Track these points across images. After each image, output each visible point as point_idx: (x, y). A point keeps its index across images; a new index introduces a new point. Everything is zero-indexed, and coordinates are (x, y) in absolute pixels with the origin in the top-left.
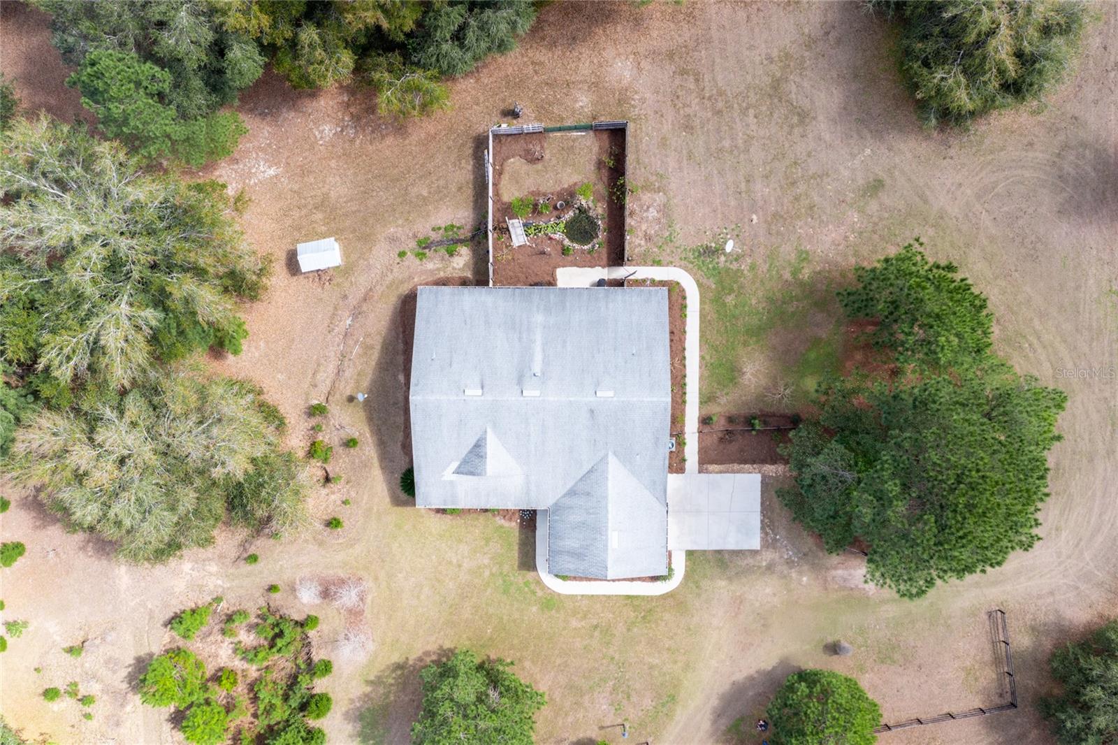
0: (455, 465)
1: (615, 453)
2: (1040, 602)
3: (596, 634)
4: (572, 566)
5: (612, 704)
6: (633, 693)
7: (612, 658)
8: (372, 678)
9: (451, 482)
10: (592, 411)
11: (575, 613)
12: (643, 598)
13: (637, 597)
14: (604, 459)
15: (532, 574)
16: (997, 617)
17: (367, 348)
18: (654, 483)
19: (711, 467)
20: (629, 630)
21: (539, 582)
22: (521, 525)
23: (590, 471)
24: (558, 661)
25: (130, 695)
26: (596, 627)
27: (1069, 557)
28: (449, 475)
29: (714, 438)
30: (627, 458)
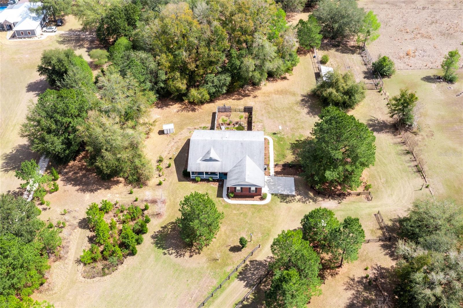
0: (201, 158)
1: (248, 156)
2: (391, 213)
3: (242, 215)
4: (234, 182)
5: (247, 235)
6: (254, 232)
7: (247, 222)
8: (163, 226)
9: (199, 163)
10: (242, 143)
11: (235, 209)
12: (258, 205)
13: (255, 205)
14: (245, 157)
15: (221, 198)
16: (377, 215)
17: (177, 149)
18: (260, 165)
19: (278, 175)
20: (253, 214)
21: (224, 201)
22: (219, 187)
23: (241, 160)
24: (228, 222)
25: (78, 228)
26: (242, 213)
27: (398, 202)
28: (199, 161)
29: (279, 169)
30: (252, 157)
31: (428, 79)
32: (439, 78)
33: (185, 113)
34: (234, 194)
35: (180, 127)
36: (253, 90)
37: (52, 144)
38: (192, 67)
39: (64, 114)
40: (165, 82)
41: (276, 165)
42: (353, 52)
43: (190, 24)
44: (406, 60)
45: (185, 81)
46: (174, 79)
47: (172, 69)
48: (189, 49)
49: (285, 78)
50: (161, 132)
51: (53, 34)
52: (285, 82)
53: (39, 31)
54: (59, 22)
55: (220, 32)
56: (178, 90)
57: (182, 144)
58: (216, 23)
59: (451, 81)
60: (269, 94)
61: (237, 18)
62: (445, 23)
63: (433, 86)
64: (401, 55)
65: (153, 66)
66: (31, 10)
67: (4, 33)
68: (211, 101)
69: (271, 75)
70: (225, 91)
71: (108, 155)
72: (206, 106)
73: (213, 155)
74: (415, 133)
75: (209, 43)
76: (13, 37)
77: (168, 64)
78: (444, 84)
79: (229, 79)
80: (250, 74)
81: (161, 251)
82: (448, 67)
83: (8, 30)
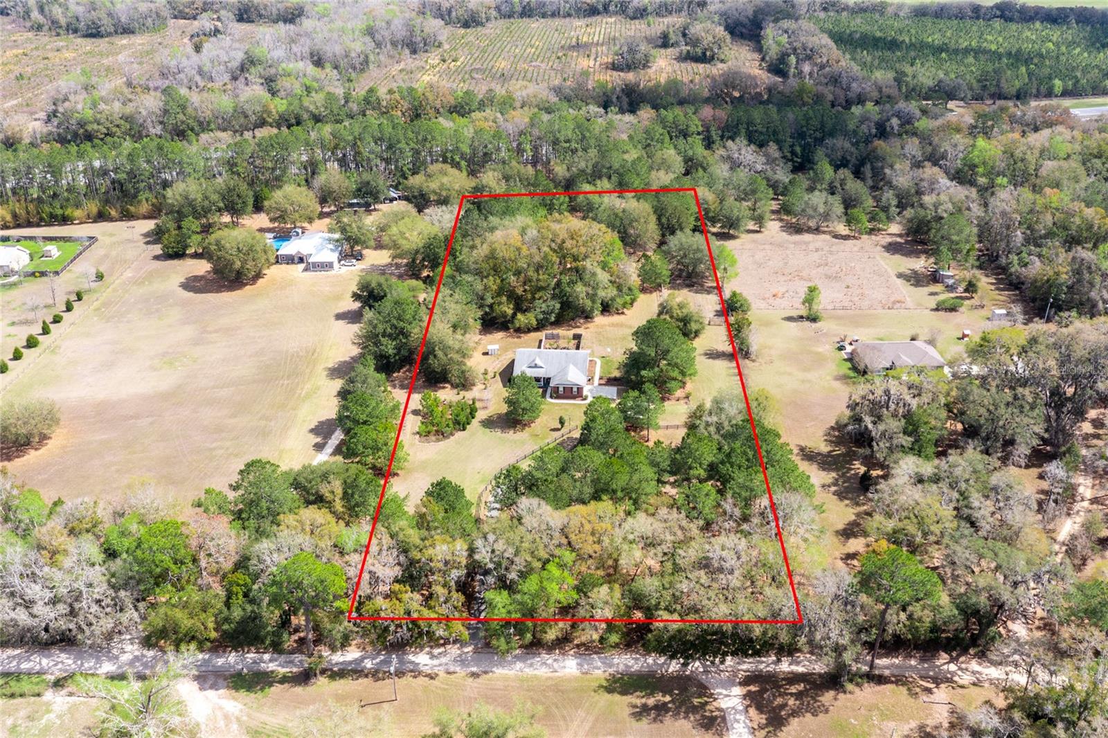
1: (572, 364)
4: (557, 384)
6: (573, 420)
7: (567, 414)
8: (491, 415)
9: (524, 370)
10: (567, 354)
11: (555, 407)
12: (578, 404)
13: (576, 404)
15: (545, 399)
17: (502, 365)
18: (585, 375)
19: (603, 385)
20: (573, 410)
21: (547, 401)
22: (543, 389)
23: (565, 368)
24: (550, 414)
26: (563, 409)
28: (524, 368)
29: (603, 382)
30: (576, 365)
31: (790, 319)
32: (802, 317)
33: (510, 340)
34: (556, 394)
35: (504, 349)
36: (585, 323)
37: (386, 346)
38: (520, 291)
39: (400, 319)
40: (491, 306)
41: (601, 378)
42: (709, 293)
43: (518, 249)
44: (771, 301)
45: (512, 306)
46: (500, 304)
47: (499, 293)
48: (518, 273)
49: (623, 313)
50: (486, 354)
51: (353, 268)
52: (622, 317)
53: (336, 265)
54: (359, 257)
55: (550, 258)
56: (504, 315)
57: (506, 363)
58: (546, 249)
59: (813, 319)
60: (603, 326)
61: (568, 244)
62: (837, 266)
63: (793, 324)
64: (767, 296)
65: (479, 287)
66: (330, 240)
67: (294, 266)
68: (537, 329)
69: (606, 309)
70: (553, 319)
71: (440, 354)
72: (533, 335)
73: (539, 362)
74: (753, 361)
75: (539, 267)
76: (306, 270)
77: (495, 287)
78: (807, 324)
79: (558, 306)
80: (581, 301)
81: (488, 430)
82: (810, 304)
83: (299, 263)
